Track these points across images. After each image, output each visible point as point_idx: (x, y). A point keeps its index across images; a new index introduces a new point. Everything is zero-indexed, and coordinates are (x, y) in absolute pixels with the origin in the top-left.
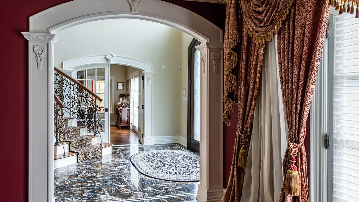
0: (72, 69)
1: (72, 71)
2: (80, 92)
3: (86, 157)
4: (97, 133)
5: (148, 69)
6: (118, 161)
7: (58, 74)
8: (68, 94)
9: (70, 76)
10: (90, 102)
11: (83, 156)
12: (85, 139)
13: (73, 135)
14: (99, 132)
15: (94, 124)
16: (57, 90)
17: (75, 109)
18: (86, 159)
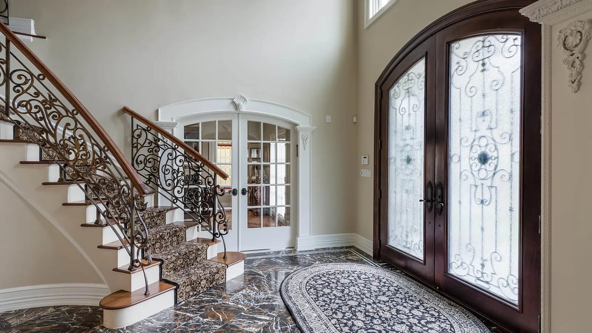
0: (174, 121)
1: (174, 125)
2: (188, 162)
3: (194, 289)
4: (218, 236)
5: (304, 123)
6: (258, 297)
7: (149, 129)
8: (166, 165)
9: (170, 133)
10: (205, 179)
11: (189, 289)
12: (195, 251)
13: (172, 243)
14: (221, 234)
15: (212, 219)
16: (148, 158)
17: (178, 191)
18: (195, 293)
